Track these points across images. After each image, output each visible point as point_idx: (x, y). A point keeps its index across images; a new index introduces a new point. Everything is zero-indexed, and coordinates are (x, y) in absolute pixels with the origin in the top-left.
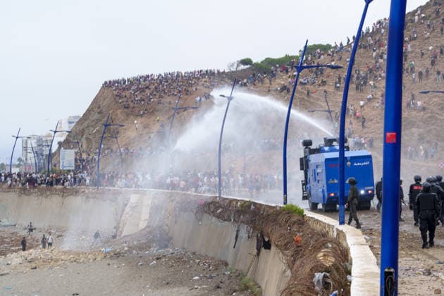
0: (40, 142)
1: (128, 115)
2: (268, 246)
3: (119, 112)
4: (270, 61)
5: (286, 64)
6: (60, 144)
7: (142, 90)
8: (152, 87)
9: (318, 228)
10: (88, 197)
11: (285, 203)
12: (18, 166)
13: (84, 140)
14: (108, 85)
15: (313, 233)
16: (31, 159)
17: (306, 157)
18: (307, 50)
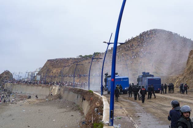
0: (32, 73)
1: (53, 68)
2: (85, 100)
3: (51, 67)
4: (86, 56)
6: (37, 74)
7: (56, 62)
8: (59, 61)
9: (96, 96)
10: (43, 87)
11: (89, 90)
12: (27, 79)
13: (42, 73)
14: (48, 60)
15: (95, 97)
16: (30, 77)
17: (106, 78)
18: (95, 54)
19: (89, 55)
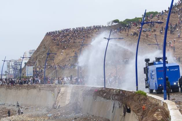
0: (16, 63)
1: (59, 49)
2: (129, 111)
3: (54, 47)
4: (128, 21)
5: (136, 22)
6: (26, 64)
7: (65, 36)
8: (70, 35)
9: (154, 101)
10: (40, 90)
11: (137, 90)
12: (5, 75)
13: (37, 62)
14: (48, 34)
15: (151, 104)
16: (12, 71)
17: (147, 67)
18: (146, 15)
19: (134, 18)
